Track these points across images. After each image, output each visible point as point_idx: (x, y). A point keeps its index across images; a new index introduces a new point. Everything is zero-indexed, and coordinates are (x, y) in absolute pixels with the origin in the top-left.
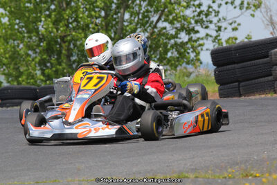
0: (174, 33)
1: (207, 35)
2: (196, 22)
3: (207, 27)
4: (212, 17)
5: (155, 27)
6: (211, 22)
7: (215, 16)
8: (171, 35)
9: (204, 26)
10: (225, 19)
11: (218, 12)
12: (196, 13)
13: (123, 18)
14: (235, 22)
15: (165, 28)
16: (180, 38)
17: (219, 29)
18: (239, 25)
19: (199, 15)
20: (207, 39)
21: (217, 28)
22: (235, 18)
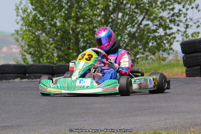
1: (178, 30)
2: (171, 21)
3: (178, 25)
4: (182, 18)
5: (141, 24)
7: (184, 17)
9: (176, 24)
10: (191, 19)
11: (186, 14)
12: (171, 15)
13: (118, 17)
14: (199, 22)
15: (148, 25)
16: (159, 33)
17: (187, 26)
19: (173, 15)
20: (178, 33)
21: (185, 26)
22: (199, 19)
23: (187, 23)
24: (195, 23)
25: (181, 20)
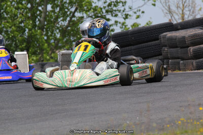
1: (116, 22)
2: (107, 12)
3: (116, 16)
4: (120, 7)
5: (74, 16)
6: (119, 11)
7: (123, 6)
9: (114, 15)
10: (130, 8)
11: (125, 2)
13: (46, 9)
14: (140, 10)
17: (126, 17)
18: (143, 12)
19: (109, 5)
20: (117, 25)
21: (124, 16)
22: (139, 7)
23: (127, 13)
24: (135, 13)
25: (119, 9)
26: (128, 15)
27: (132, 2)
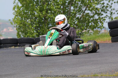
0: (92, 15)
1: (107, 16)
2: (102, 11)
3: (106, 13)
5: (84, 12)
6: (108, 10)
7: (110, 8)
8: (91, 16)
10: (114, 9)
11: (111, 6)
12: (102, 7)
13: (70, 9)
15: (89, 13)
16: (95, 17)
19: (103, 7)
21: (110, 13)
23: (112, 11)
26: (112, 12)
27: (115, 6)
